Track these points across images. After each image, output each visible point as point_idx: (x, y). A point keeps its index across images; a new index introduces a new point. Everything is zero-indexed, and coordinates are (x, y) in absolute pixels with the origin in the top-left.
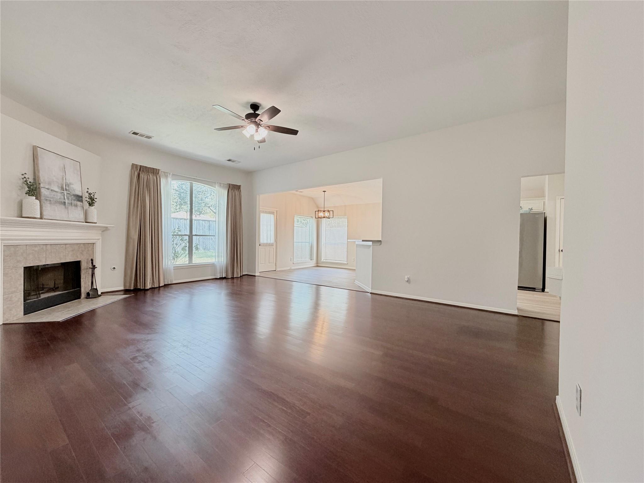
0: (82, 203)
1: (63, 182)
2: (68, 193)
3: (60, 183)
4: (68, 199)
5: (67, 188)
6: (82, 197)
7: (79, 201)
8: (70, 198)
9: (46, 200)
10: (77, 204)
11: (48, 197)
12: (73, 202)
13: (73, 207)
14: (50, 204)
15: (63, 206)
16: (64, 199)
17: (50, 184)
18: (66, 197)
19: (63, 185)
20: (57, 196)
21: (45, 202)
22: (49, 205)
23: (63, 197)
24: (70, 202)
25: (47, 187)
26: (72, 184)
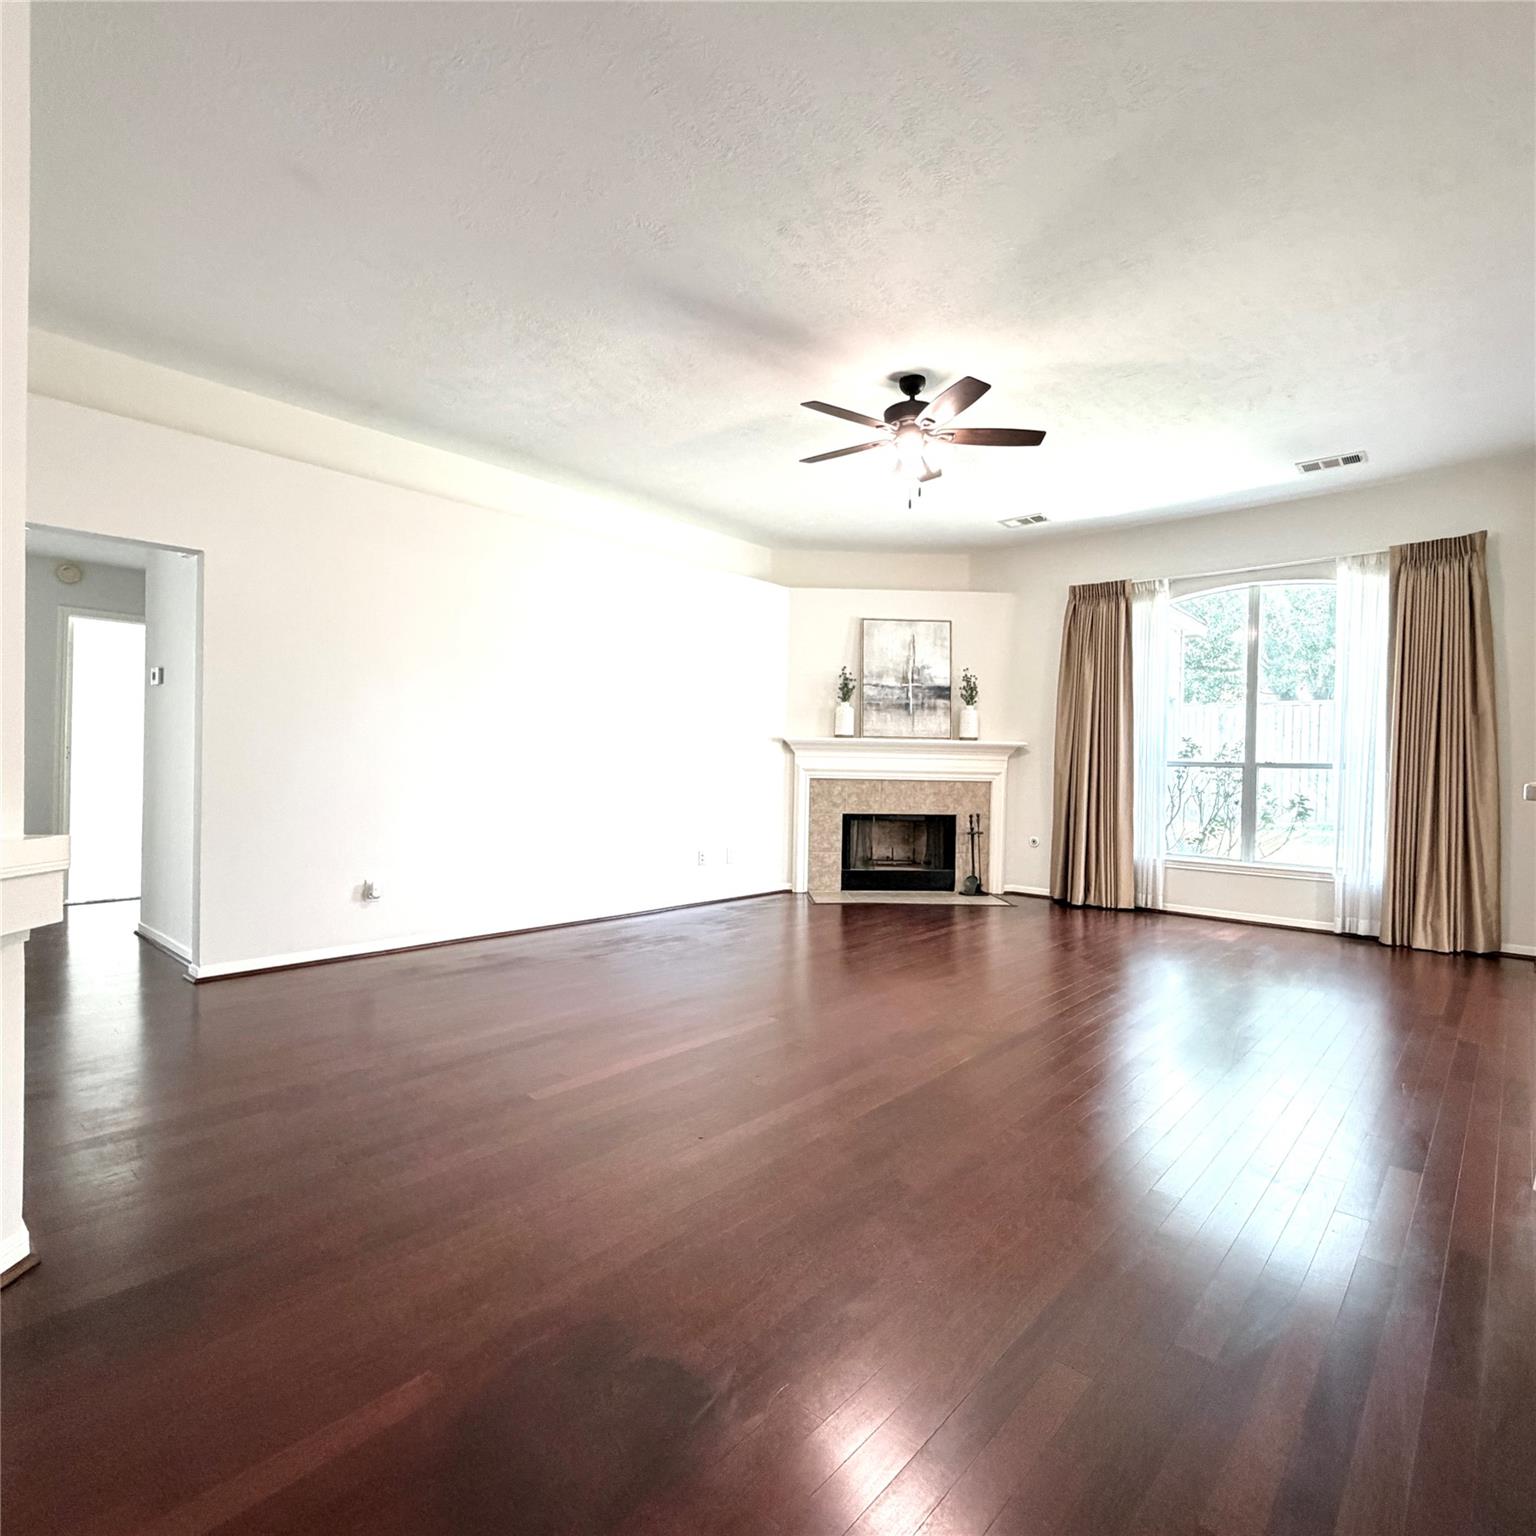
0: (947, 702)
1: (908, 667)
2: (917, 687)
3: (901, 670)
4: (915, 696)
5: (916, 677)
6: (949, 689)
7: (940, 697)
8: (920, 695)
9: (870, 704)
10: (935, 704)
11: (874, 700)
12: (926, 701)
13: (926, 711)
14: (878, 710)
15: (903, 712)
16: (908, 698)
17: (880, 676)
18: (910, 695)
19: (907, 673)
20: (892, 695)
21: (868, 708)
22: (874, 713)
23: (904, 695)
24: (920, 702)
25: (874, 682)
26: (928, 668)
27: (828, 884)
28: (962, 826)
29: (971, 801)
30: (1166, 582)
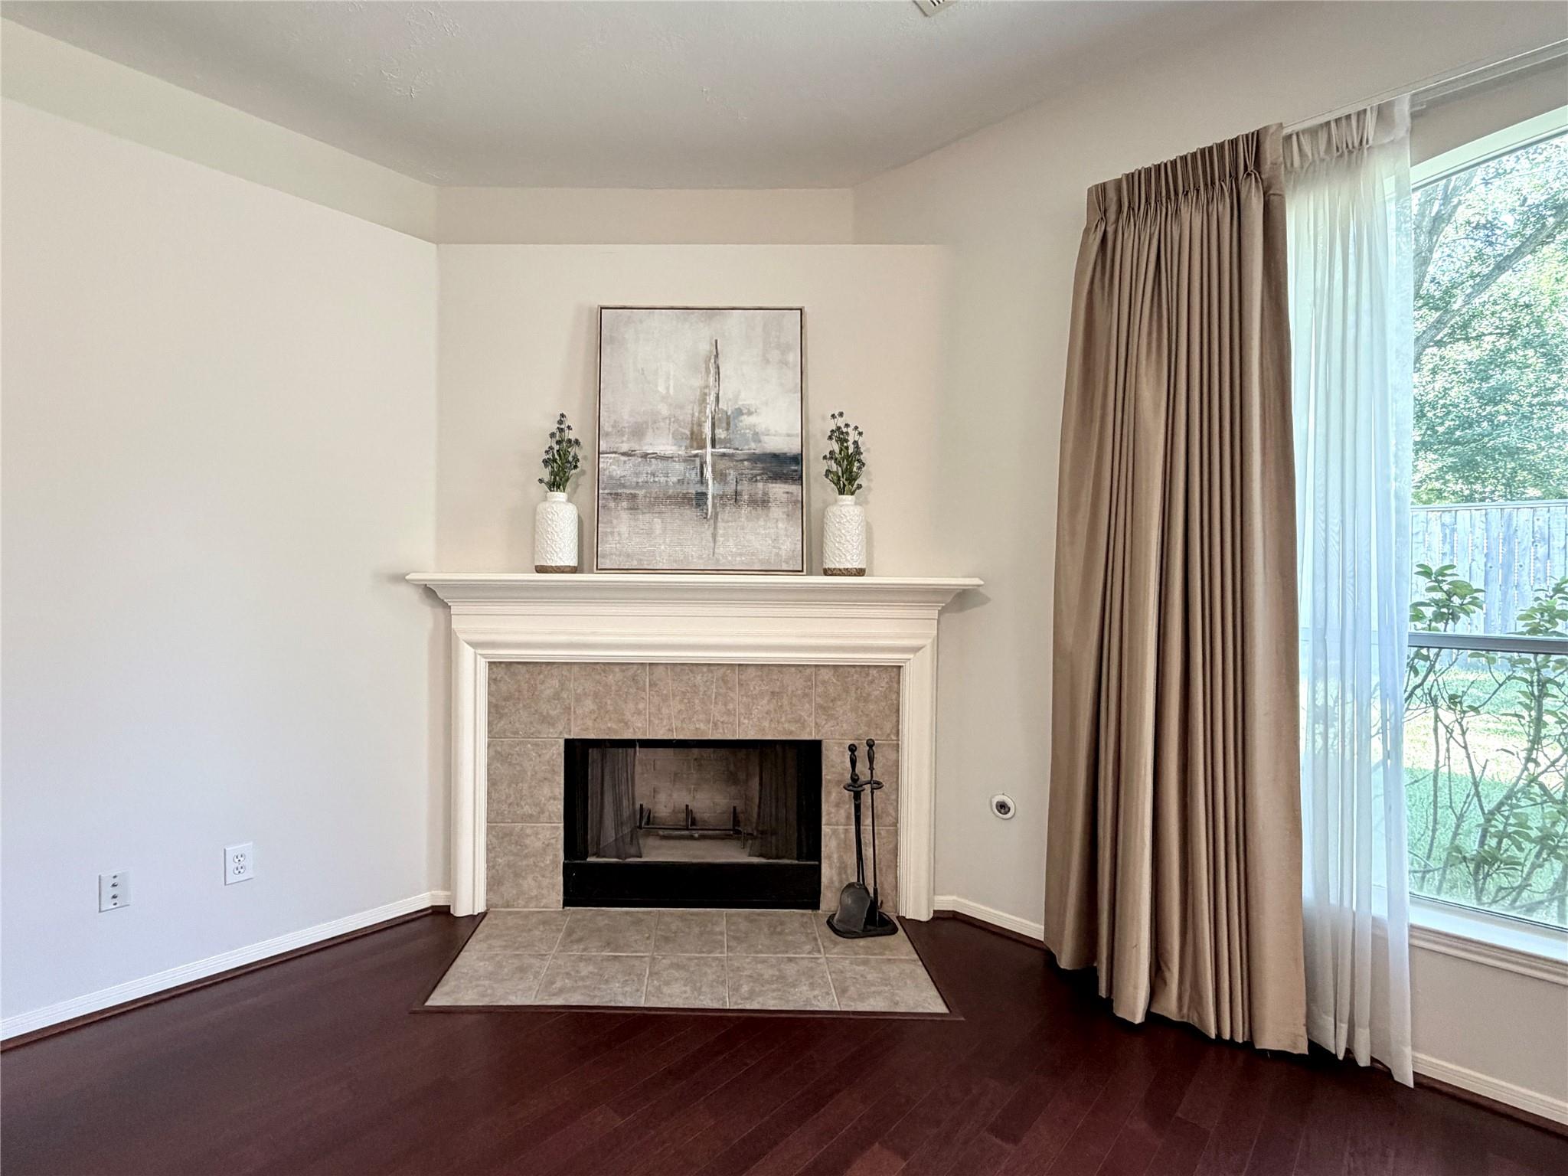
0: (794, 489)
1: (702, 411)
2: (724, 455)
3: (689, 418)
4: (720, 476)
5: (721, 434)
6: (797, 459)
7: (777, 477)
8: (732, 475)
9: (616, 496)
10: (765, 494)
11: (624, 486)
12: (745, 487)
13: (745, 510)
14: (633, 509)
15: (690, 513)
16: (702, 481)
17: (638, 432)
18: (708, 474)
19: (700, 425)
20: (667, 475)
21: (612, 505)
22: (625, 515)
23: (693, 476)
24: (730, 489)
25: (625, 448)
26: (750, 413)
27: (534, 893)
28: (835, 765)
29: (854, 709)
30: (1403, 109)
